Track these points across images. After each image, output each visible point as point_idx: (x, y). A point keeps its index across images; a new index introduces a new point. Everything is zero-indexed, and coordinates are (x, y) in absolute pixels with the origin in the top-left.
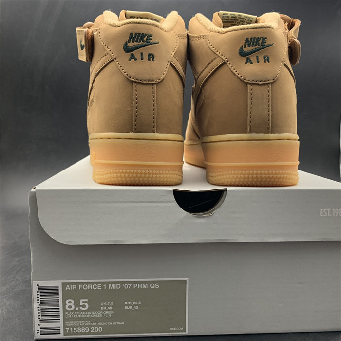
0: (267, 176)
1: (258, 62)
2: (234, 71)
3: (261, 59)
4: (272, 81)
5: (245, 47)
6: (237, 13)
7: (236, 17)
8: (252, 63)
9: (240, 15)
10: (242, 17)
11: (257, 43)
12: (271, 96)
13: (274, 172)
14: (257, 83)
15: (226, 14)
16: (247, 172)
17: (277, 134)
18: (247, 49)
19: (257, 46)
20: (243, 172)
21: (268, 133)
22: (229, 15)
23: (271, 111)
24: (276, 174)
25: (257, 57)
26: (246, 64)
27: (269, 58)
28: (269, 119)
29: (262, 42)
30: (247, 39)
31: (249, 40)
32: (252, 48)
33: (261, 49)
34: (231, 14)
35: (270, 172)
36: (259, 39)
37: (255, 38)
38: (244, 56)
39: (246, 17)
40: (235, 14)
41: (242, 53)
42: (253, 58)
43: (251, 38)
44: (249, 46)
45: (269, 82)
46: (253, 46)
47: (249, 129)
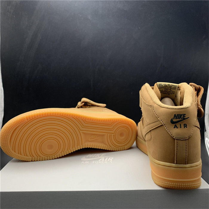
0: (185, 186)
1: (181, 128)
2: (168, 131)
3: (182, 126)
4: (188, 138)
5: (174, 119)
6: (167, 83)
7: (167, 85)
8: (177, 128)
9: (169, 85)
10: (170, 85)
11: (180, 117)
12: (187, 146)
13: (188, 184)
14: (180, 139)
15: (161, 84)
16: (175, 184)
17: (190, 164)
18: (175, 120)
19: (180, 119)
20: (172, 184)
21: (186, 164)
22: (163, 85)
23: (187, 153)
24: (189, 185)
25: (180, 125)
26: (174, 128)
27: (186, 125)
28: (186, 157)
29: (183, 117)
30: (175, 115)
31: (176, 115)
32: (178, 120)
33: (182, 120)
34: (164, 84)
35: (187, 184)
36: (181, 115)
37: (179, 115)
38: (173, 124)
39: (172, 85)
40: (166, 84)
41: (172, 122)
42: (178, 125)
43: (177, 115)
44: (176, 119)
45: (186, 139)
46: (178, 119)
47: (175, 162)
